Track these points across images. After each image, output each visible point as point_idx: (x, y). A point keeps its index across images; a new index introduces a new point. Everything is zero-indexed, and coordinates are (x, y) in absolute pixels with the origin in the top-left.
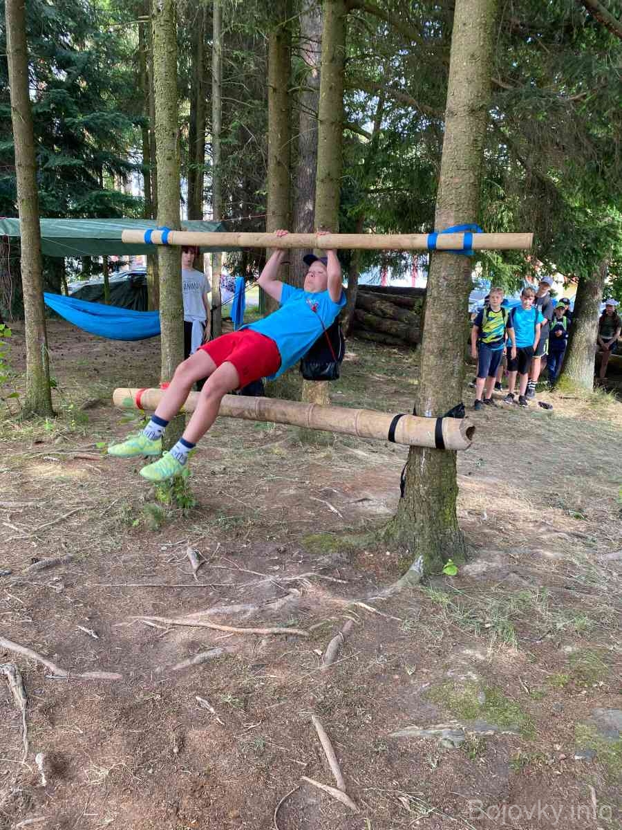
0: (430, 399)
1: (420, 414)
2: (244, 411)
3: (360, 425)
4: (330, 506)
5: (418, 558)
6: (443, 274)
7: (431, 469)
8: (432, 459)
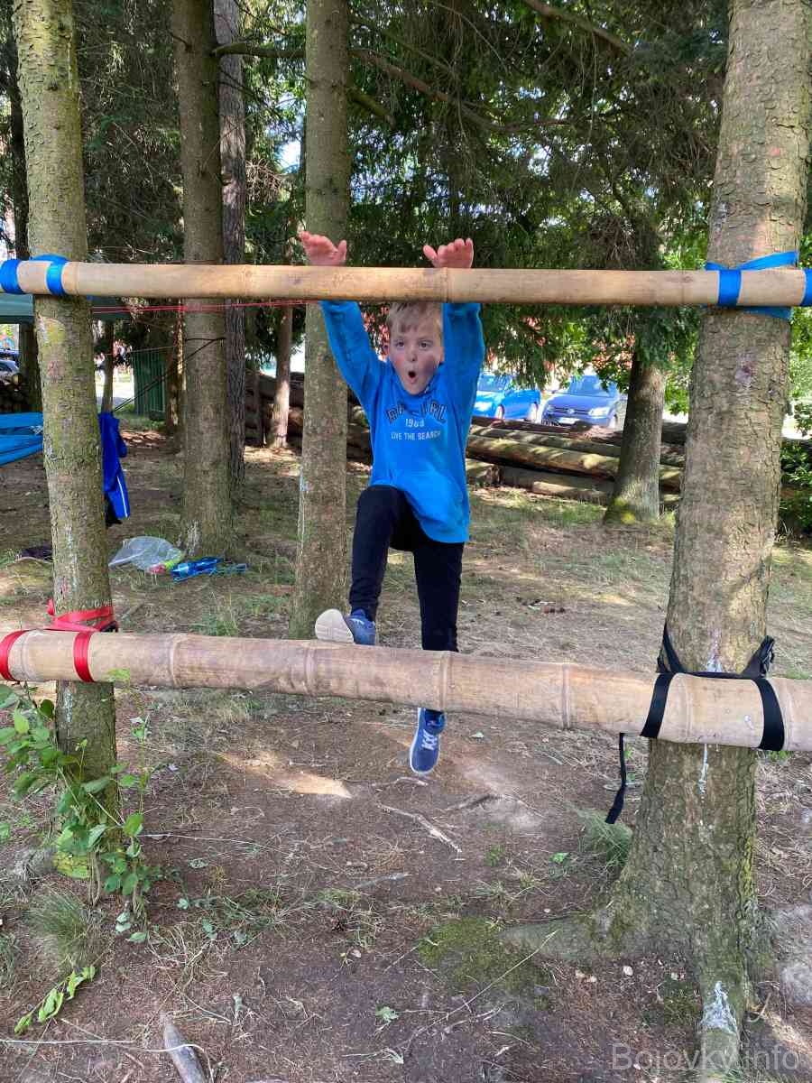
0: (717, 634)
1: (690, 667)
2: (277, 678)
3: (573, 705)
4: (426, 824)
5: (711, 989)
6: (742, 362)
7: (722, 786)
8: (724, 763)
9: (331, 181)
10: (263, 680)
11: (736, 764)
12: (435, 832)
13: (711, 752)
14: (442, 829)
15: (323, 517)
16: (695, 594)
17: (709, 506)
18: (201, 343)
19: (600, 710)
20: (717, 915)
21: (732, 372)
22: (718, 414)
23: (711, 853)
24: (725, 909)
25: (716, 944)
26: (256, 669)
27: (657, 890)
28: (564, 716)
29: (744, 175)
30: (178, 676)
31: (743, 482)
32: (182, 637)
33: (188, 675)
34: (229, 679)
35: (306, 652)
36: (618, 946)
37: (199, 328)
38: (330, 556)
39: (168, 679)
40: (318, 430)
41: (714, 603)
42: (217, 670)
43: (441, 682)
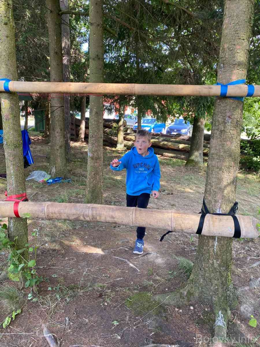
0: (220, 201)
1: (212, 212)
2: (80, 216)
3: (174, 224)
4: (128, 262)
5: (218, 313)
6: (228, 114)
7: (221, 249)
8: (222, 242)
9: (98, 55)
10: (75, 217)
11: (226, 242)
12: (131, 265)
13: (218, 238)
14: (133, 264)
15: (96, 164)
16: (213, 188)
17: (218, 160)
18: (56, 108)
19: (183, 225)
20: (220, 290)
21: (225, 118)
22: (220, 131)
23: (218, 270)
24: (222, 288)
25: (219, 299)
26: (73, 213)
27: (201, 282)
28: (172, 227)
29: (229, 55)
30: (48, 216)
31: (228, 153)
32: (49, 203)
33: (51, 215)
34: (64, 217)
35: (89, 208)
36: (189, 300)
37: (55, 103)
38: (98, 177)
39: (44, 217)
40: (94, 136)
41: (219, 191)
42: (60, 213)
43: (133, 217)
